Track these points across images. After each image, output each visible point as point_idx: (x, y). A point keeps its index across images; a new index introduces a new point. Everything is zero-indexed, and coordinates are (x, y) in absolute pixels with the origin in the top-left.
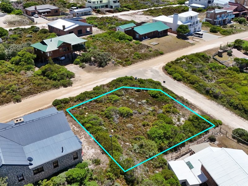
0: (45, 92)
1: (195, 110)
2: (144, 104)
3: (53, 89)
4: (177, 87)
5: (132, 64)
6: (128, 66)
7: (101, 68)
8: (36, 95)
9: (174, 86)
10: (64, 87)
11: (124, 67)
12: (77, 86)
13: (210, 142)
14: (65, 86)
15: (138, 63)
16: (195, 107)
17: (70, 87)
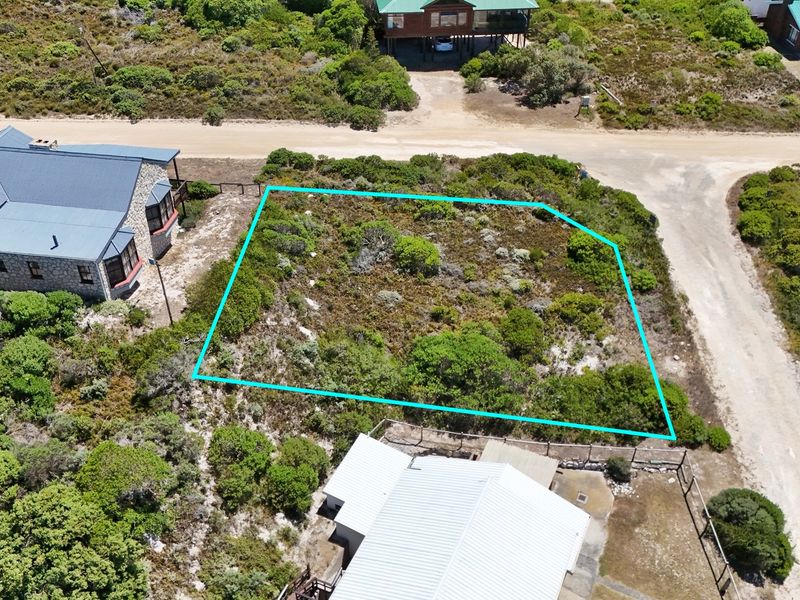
0: (293, 121)
1: (676, 357)
2: (514, 261)
3: (319, 123)
4: (716, 259)
5: (646, 127)
6: (623, 131)
7: (524, 108)
8: (263, 122)
9: (708, 252)
10: (352, 127)
11: (602, 129)
12: (389, 137)
13: (605, 474)
14: (356, 126)
15: (673, 131)
16: (693, 349)
17: (370, 132)
